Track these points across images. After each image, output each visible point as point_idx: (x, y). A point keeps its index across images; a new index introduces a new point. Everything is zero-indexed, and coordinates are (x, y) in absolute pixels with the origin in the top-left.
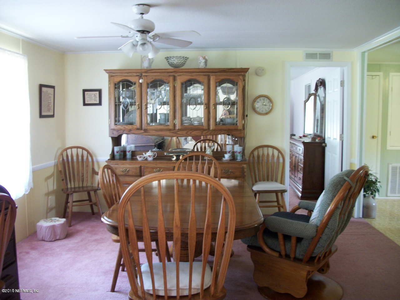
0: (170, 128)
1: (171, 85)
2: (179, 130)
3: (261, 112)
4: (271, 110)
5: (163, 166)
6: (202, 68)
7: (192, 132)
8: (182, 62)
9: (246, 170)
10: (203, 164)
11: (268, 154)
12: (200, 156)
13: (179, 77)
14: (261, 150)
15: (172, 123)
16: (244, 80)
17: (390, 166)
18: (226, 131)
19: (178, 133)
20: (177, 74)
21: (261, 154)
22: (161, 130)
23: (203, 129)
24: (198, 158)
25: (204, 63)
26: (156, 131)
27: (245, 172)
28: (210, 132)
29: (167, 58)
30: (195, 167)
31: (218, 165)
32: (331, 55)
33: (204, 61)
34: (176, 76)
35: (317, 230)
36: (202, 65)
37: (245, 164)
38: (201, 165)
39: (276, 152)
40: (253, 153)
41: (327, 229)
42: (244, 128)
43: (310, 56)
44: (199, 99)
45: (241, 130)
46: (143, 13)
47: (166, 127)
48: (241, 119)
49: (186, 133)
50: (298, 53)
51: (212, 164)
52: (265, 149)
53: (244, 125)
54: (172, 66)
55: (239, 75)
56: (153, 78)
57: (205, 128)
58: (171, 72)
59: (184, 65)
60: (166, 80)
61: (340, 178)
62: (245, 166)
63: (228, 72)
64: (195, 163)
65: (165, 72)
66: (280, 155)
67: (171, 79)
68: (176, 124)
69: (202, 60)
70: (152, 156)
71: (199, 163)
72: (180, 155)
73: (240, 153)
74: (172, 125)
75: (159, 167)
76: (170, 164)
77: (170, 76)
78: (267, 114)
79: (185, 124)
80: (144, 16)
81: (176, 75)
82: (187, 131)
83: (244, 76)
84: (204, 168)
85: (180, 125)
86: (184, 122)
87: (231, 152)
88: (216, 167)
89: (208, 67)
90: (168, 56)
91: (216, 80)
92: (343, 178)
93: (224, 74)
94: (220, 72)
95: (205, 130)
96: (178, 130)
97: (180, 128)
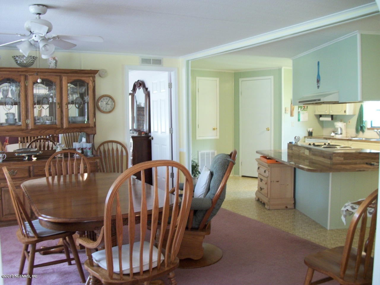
0: (23, 128)
1: (22, 84)
2: (32, 130)
3: (105, 110)
4: (114, 108)
5: (17, 167)
6: (53, 68)
7: (45, 131)
8: (30, 61)
9: (99, 164)
10: (73, 160)
11: (113, 149)
12: (69, 153)
13: (31, 77)
14: (106, 145)
15: (24, 122)
16: (94, 81)
17: (200, 153)
18: (79, 129)
19: (31, 132)
20: (29, 73)
21: (106, 149)
22: (13, 130)
23: (56, 128)
24: (66, 155)
25: (55, 64)
26: (7, 131)
27: (98, 166)
28: (63, 130)
29: (14, 57)
30: (65, 164)
31: (86, 161)
32: (162, 61)
33: (54, 61)
34: (27, 76)
35: (212, 201)
36: (53, 65)
37: (98, 158)
38: (70, 162)
39: (119, 147)
40: (100, 149)
41: (219, 200)
42: (95, 126)
43: (146, 61)
44: (50, 99)
45: (92, 127)
46: (41, 13)
47: (18, 128)
48: (92, 117)
49: (40, 132)
50: (136, 58)
51: (81, 160)
52: (110, 144)
53: (95, 123)
54: (20, 66)
55: (89, 77)
56: (2, 77)
57: (58, 127)
58: (22, 72)
59: (32, 64)
60: (17, 79)
61: (225, 159)
62: (98, 160)
63: (78, 73)
64: (65, 160)
65: (15, 71)
66: (123, 149)
67: (22, 78)
68: (28, 123)
69: (52, 61)
70: (2, 158)
71: (68, 160)
72: (32, 155)
73: (90, 149)
74: (25, 125)
75: (13, 168)
76: (24, 164)
77: (20, 75)
78: (110, 112)
79: (38, 124)
80: (41, 16)
81: (27, 74)
82: (40, 130)
83: (94, 77)
84: (73, 164)
85: (33, 124)
86: (37, 121)
87: (80, 149)
88: (85, 162)
89: (58, 67)
90: (15, 56)
91: (68, 80)
92: (227, 159)
93: (76, 75)
94: (72, 73)
95: (58, 129)
96: (30, 130)
97: (33, 128)
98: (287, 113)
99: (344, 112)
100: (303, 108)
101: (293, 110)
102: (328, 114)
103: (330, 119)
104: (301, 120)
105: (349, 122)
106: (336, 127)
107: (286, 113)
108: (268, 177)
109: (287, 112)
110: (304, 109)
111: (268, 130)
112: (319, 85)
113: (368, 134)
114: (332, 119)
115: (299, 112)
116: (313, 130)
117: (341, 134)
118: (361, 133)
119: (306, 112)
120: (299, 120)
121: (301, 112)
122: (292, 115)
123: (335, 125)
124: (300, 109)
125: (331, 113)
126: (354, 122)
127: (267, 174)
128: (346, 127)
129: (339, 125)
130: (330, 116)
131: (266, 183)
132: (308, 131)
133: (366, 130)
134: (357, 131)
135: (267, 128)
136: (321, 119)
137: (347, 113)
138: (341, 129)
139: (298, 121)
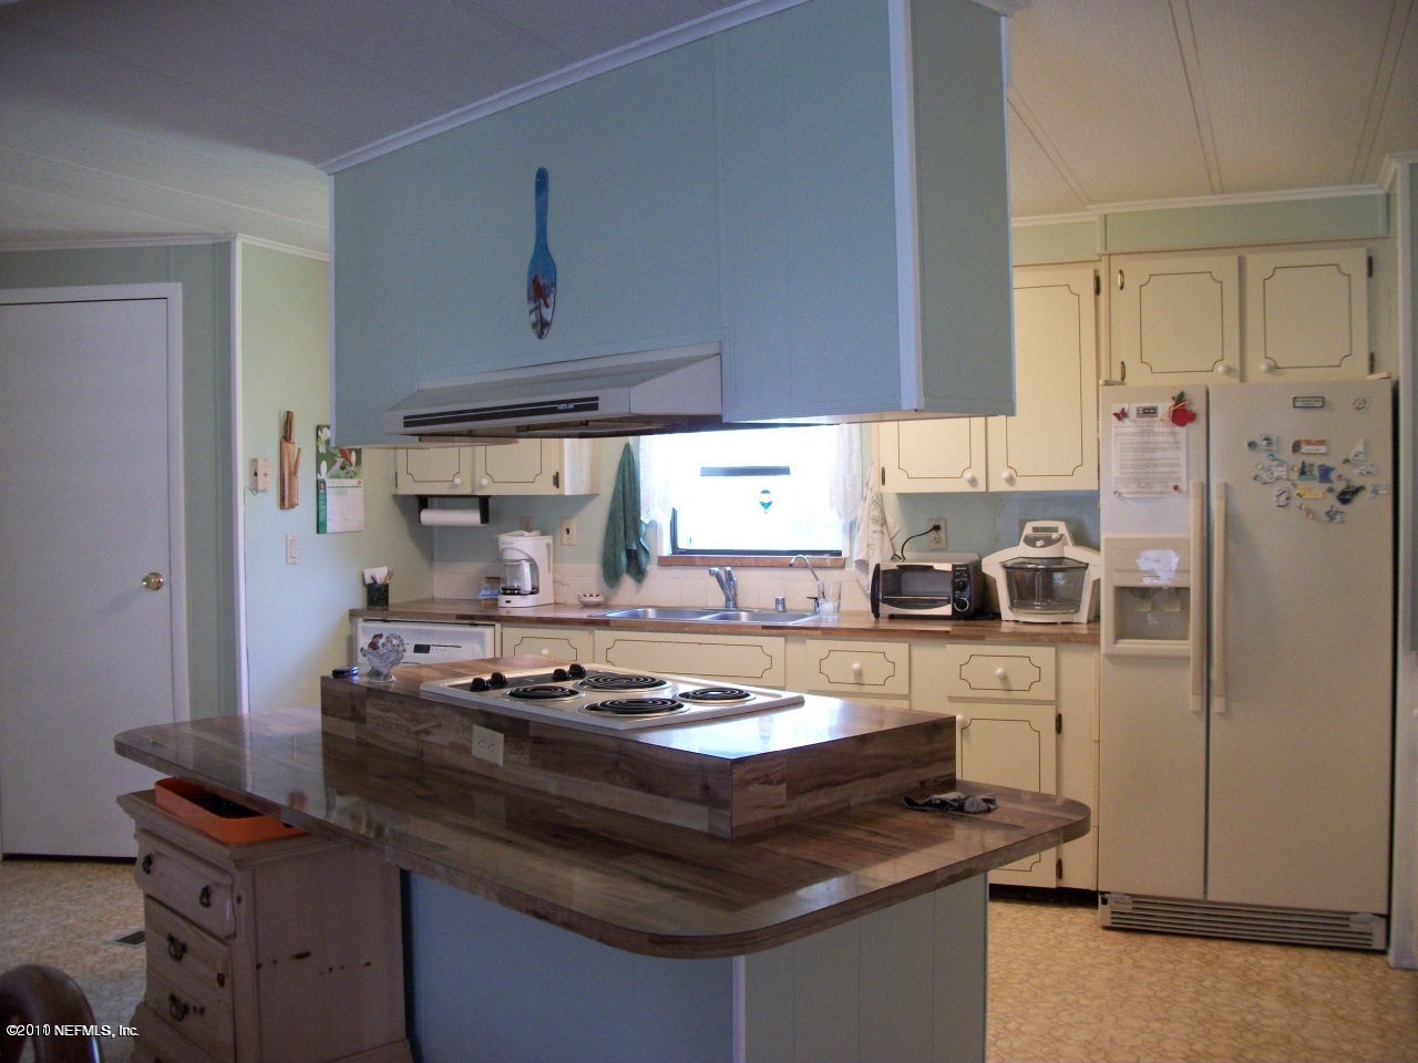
98: (264, 491)
99: (551, 480)
100: (340, 461)
101: (294, 473)
102: (467, 491)
103: (474, 517)
104: (330, 527)
105: (568, 531)
106: (511, 555)
107: (255, 489)
108: (234, 935)
109: (260, 487)
110: (343, 468)
111: (153, 583)
112: (547, 314)
113: (663, 588)
114: (485, 518)
115: (320, 485)
116: (390, 574)
117: (535, 591)
118: (628, 581)
119: (354, 482)
120: (320, 527)
121: (329, 483)
122: (286, 500)
123: (502, 547)
124: (324, 465)
125: (483, 487)
126: (591, 528)
127: (224, 913)
128: (555, 555)
129: (523, 546)
130: (477, 501)
131: (221, 980)
132: (369, 581)
133: (652, 568)
134: (611, 575)
135: (147, 574)
136: (428, 517)
137: (568, 489)
138: (534, 567)
139: (318, 532)
